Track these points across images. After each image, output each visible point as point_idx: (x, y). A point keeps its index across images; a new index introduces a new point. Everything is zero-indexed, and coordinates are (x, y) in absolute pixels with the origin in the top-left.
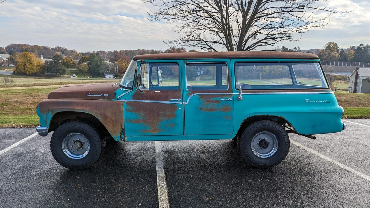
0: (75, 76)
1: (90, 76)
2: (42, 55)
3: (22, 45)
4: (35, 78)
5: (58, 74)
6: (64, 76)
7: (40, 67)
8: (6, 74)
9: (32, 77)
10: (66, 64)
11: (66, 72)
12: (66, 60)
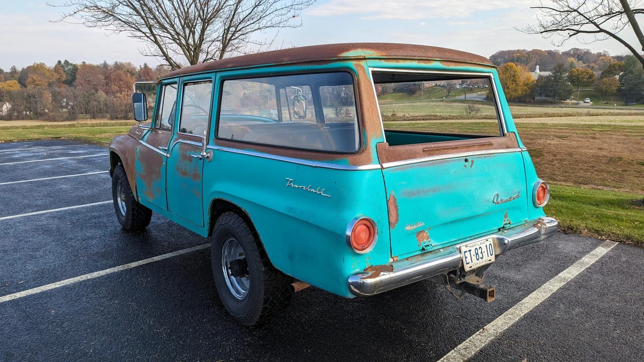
0: (589, 101)
1: (619, 103)
2: (538, 66)
3: (513, 52)
4: (518, 106)
5: (557, 99)
6: (568, 101)
7: (529, 87)
8: (477, 100)
9: (513, 104)
10: (576, 80)
11: (573, 94)
12: (578, 71)
